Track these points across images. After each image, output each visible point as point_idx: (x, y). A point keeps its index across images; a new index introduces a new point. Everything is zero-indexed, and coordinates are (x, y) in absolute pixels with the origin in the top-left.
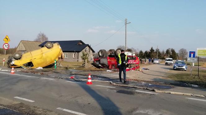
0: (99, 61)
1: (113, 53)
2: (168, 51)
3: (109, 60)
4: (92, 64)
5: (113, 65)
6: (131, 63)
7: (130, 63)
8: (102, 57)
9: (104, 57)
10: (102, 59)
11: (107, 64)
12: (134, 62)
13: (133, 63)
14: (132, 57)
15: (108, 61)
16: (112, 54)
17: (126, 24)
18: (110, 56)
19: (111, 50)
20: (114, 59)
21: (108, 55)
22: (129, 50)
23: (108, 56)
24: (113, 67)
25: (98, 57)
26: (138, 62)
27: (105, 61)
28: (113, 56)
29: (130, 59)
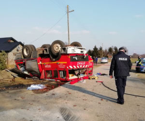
0: (24, 64)
1: (46, 50)
2: (110, 50)
3: (40, 63)
4: (13, 71)
5: (47, 71)
6: (81, 66)
7: (78, 67)
8: (28, 58)
9: (32, 57)
10: (28, 61)
11: (37, 70)
12: (85, 65)
13: (83, 67)
14: (81, 57)
15: (39, 65)
16: (45, 53)
17: (68, 12)
18: (42, 56)
19: (44, 46)
20: (50, 62)
21: (38, 53)
22: (76, 44)
23: (38, 57)
24: (49, 76)
25: (23, 58)
26: (91, 64)
27: (33, 65)
28: (48, 56)
29: (78, 61)
